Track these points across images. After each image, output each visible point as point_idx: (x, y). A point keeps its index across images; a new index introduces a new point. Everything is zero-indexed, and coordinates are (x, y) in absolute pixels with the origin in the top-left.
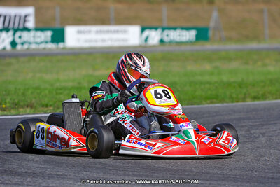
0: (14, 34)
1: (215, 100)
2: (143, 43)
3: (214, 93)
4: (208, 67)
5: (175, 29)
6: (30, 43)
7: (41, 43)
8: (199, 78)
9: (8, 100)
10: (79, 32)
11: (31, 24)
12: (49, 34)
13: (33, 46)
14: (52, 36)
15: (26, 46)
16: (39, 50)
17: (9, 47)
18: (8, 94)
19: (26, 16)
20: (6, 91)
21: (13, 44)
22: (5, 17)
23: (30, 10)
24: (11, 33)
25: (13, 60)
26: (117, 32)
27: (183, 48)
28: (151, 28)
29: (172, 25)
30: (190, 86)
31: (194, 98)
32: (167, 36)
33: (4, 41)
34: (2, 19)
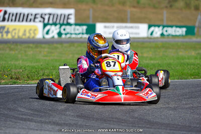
0: (60, 27)
1: (197, 76)
2: (150, 36)
3: (197, 71)
4: (193, 53)
5: (172, 27)
6: (71, 34)
7: (79, 34)
8: (187, 61)
9: (54, 73)
10: (105, 27)
11: (72, 21)
12: (85, 28)
13: (73, 36)
14: (87, 30)
15: (68, 36)
16: (77, 38)
17: (56, 36)
18: (55, 69)
19: (69, 15)
20: (53, 67)
21: (60, 34)
23: (72, 11)
24: (58, 26)
25: (59, 46)
26: (132, 27)
27: (177, 39)
28: (155, 26)
29: (170, 24)
30: (180, 66)
31: (182, 74)
32: (166, 31)
33: (53, 32)
34: (52, 17)
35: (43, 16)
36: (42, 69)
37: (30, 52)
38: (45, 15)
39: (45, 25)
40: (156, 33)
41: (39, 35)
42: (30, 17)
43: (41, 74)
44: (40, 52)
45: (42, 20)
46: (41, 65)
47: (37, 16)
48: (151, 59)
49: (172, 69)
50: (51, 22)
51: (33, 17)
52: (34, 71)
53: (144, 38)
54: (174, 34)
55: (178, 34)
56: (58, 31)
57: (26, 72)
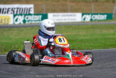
1: (115, 47)
2: (83, 21)
3: (115, 43)
4: (112, 31)
5: (97, 14)
6: (32, 21)
7: (37, 21)
8: (108, 36)
9: (21, 47)
10: (54, 16)
11: (32, 12)
13: (33, 22)
14: (42, 18)
15: (30, 22)
16: (36, 24)
17: (22, 23)
19: (30, 8)
20: (21, 43)
21: (24, 21)
22: (20, 9)
23: (32, 6)
25: (24, 29)
26: (71, 15)
27: (101, 23)
28: (86, 14)
29: (96, 12)
30: (104, 40)
31: (105, 46)
32: (94, 17)
33: (20, 20)
34: (19, 10)
35: (13, 9)
36: (14, 44)
37: (5, 34)
38: (15, 9)
39: (15, 16)
40: (87, 19)
41: (11, 22)
42: (4, 10)
43: (14, 48)
44: (12, 33)
45: (13, 12)
46: (13, 42)
47: (9, 10)
48: (84, 36)
49: (99, 42)
50: (18, 13)
51: (6, 11)
52: (8, 45)
53: (79, 22)
54: (99, 19)
55: (101, 19)
56: (23, 19)
57: (4, 47)
